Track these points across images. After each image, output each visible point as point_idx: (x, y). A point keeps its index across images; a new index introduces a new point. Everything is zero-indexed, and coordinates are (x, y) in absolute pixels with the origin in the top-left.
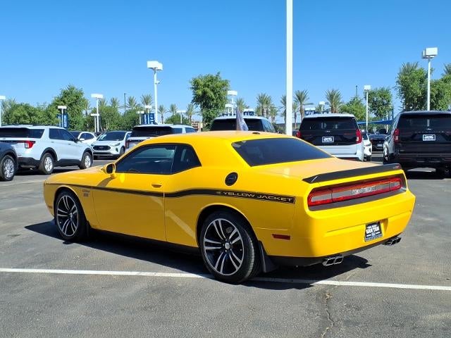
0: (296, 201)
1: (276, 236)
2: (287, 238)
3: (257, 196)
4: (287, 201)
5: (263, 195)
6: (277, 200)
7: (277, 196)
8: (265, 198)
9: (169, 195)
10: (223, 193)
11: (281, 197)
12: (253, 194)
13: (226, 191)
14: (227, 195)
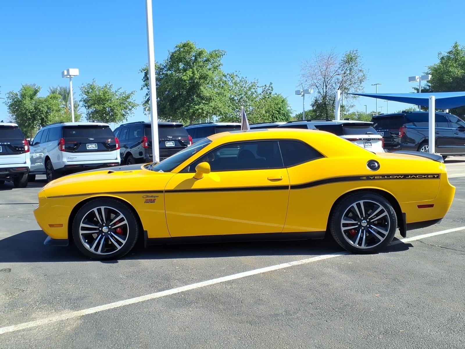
0: (441, 177)
1: (420, 207)
2: (432, 206)
3: (405, 176)
4: (434, 177)
5: (411, 175)
6: (424, 178)
7: (425, 175)
8: (413, 178)
9: (294, 187)
10: (368, 178)
11: (428, 175)
12: (401, 175)
13: (372, 176)
14: (374, 179)
